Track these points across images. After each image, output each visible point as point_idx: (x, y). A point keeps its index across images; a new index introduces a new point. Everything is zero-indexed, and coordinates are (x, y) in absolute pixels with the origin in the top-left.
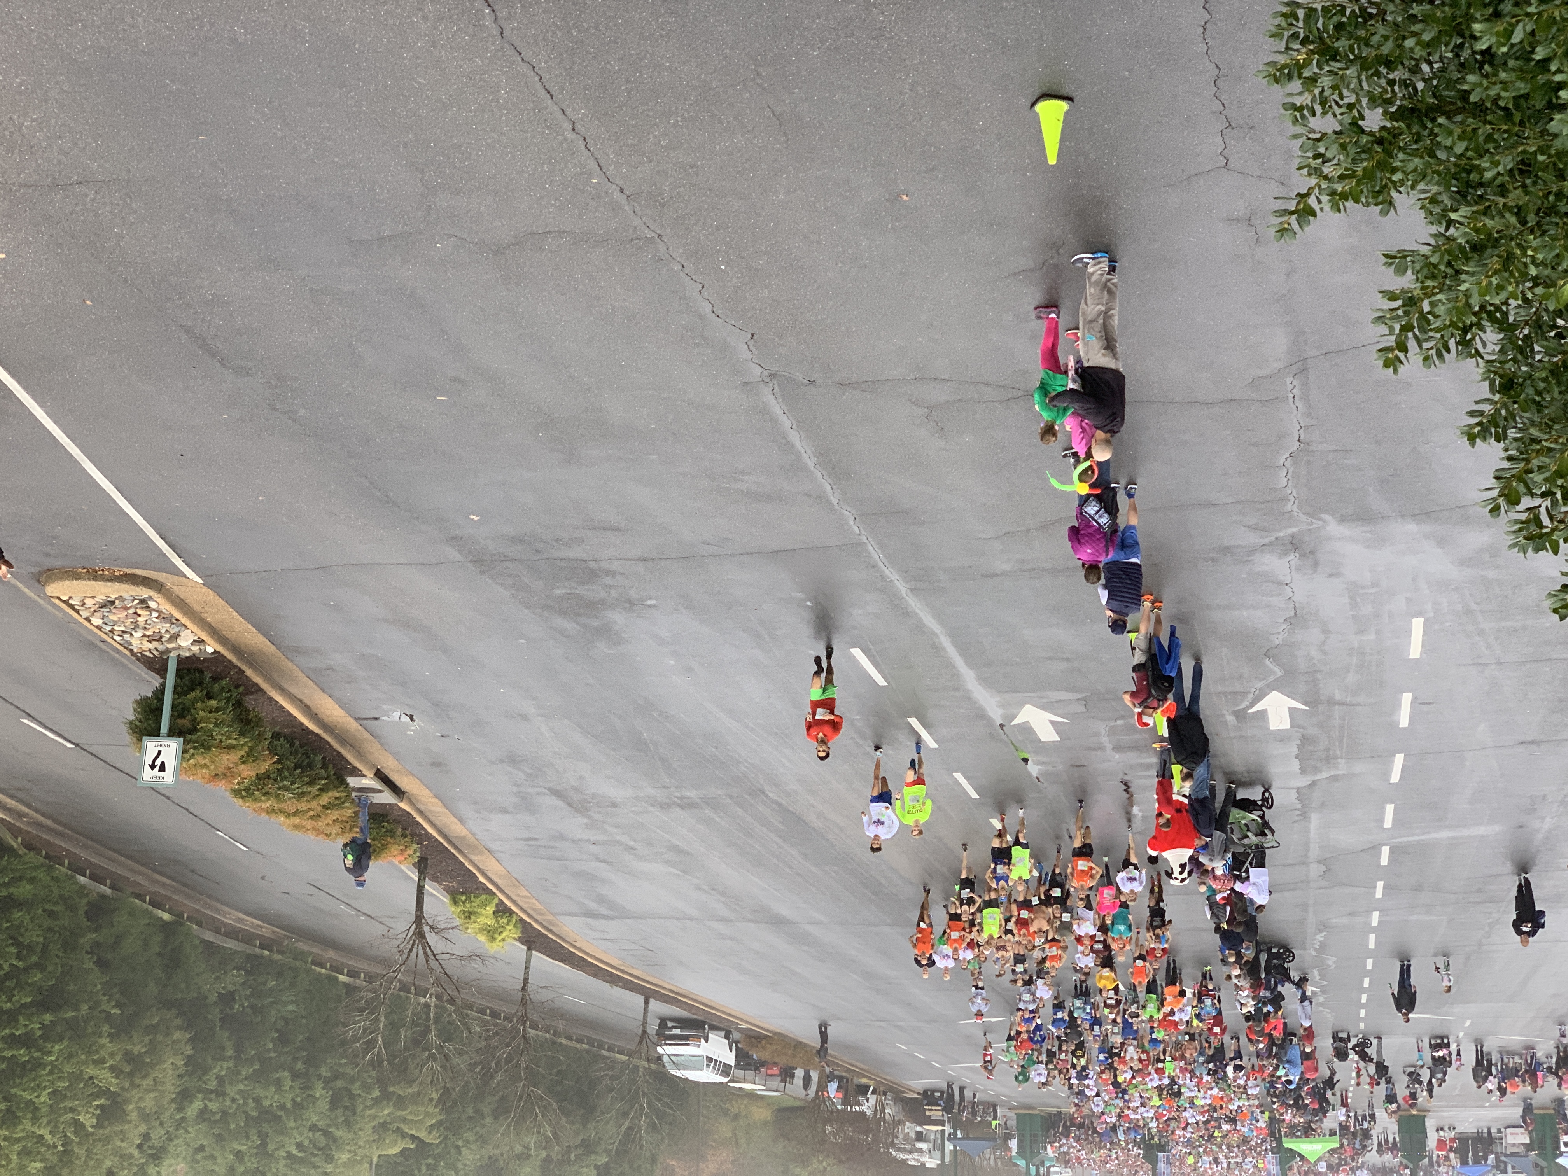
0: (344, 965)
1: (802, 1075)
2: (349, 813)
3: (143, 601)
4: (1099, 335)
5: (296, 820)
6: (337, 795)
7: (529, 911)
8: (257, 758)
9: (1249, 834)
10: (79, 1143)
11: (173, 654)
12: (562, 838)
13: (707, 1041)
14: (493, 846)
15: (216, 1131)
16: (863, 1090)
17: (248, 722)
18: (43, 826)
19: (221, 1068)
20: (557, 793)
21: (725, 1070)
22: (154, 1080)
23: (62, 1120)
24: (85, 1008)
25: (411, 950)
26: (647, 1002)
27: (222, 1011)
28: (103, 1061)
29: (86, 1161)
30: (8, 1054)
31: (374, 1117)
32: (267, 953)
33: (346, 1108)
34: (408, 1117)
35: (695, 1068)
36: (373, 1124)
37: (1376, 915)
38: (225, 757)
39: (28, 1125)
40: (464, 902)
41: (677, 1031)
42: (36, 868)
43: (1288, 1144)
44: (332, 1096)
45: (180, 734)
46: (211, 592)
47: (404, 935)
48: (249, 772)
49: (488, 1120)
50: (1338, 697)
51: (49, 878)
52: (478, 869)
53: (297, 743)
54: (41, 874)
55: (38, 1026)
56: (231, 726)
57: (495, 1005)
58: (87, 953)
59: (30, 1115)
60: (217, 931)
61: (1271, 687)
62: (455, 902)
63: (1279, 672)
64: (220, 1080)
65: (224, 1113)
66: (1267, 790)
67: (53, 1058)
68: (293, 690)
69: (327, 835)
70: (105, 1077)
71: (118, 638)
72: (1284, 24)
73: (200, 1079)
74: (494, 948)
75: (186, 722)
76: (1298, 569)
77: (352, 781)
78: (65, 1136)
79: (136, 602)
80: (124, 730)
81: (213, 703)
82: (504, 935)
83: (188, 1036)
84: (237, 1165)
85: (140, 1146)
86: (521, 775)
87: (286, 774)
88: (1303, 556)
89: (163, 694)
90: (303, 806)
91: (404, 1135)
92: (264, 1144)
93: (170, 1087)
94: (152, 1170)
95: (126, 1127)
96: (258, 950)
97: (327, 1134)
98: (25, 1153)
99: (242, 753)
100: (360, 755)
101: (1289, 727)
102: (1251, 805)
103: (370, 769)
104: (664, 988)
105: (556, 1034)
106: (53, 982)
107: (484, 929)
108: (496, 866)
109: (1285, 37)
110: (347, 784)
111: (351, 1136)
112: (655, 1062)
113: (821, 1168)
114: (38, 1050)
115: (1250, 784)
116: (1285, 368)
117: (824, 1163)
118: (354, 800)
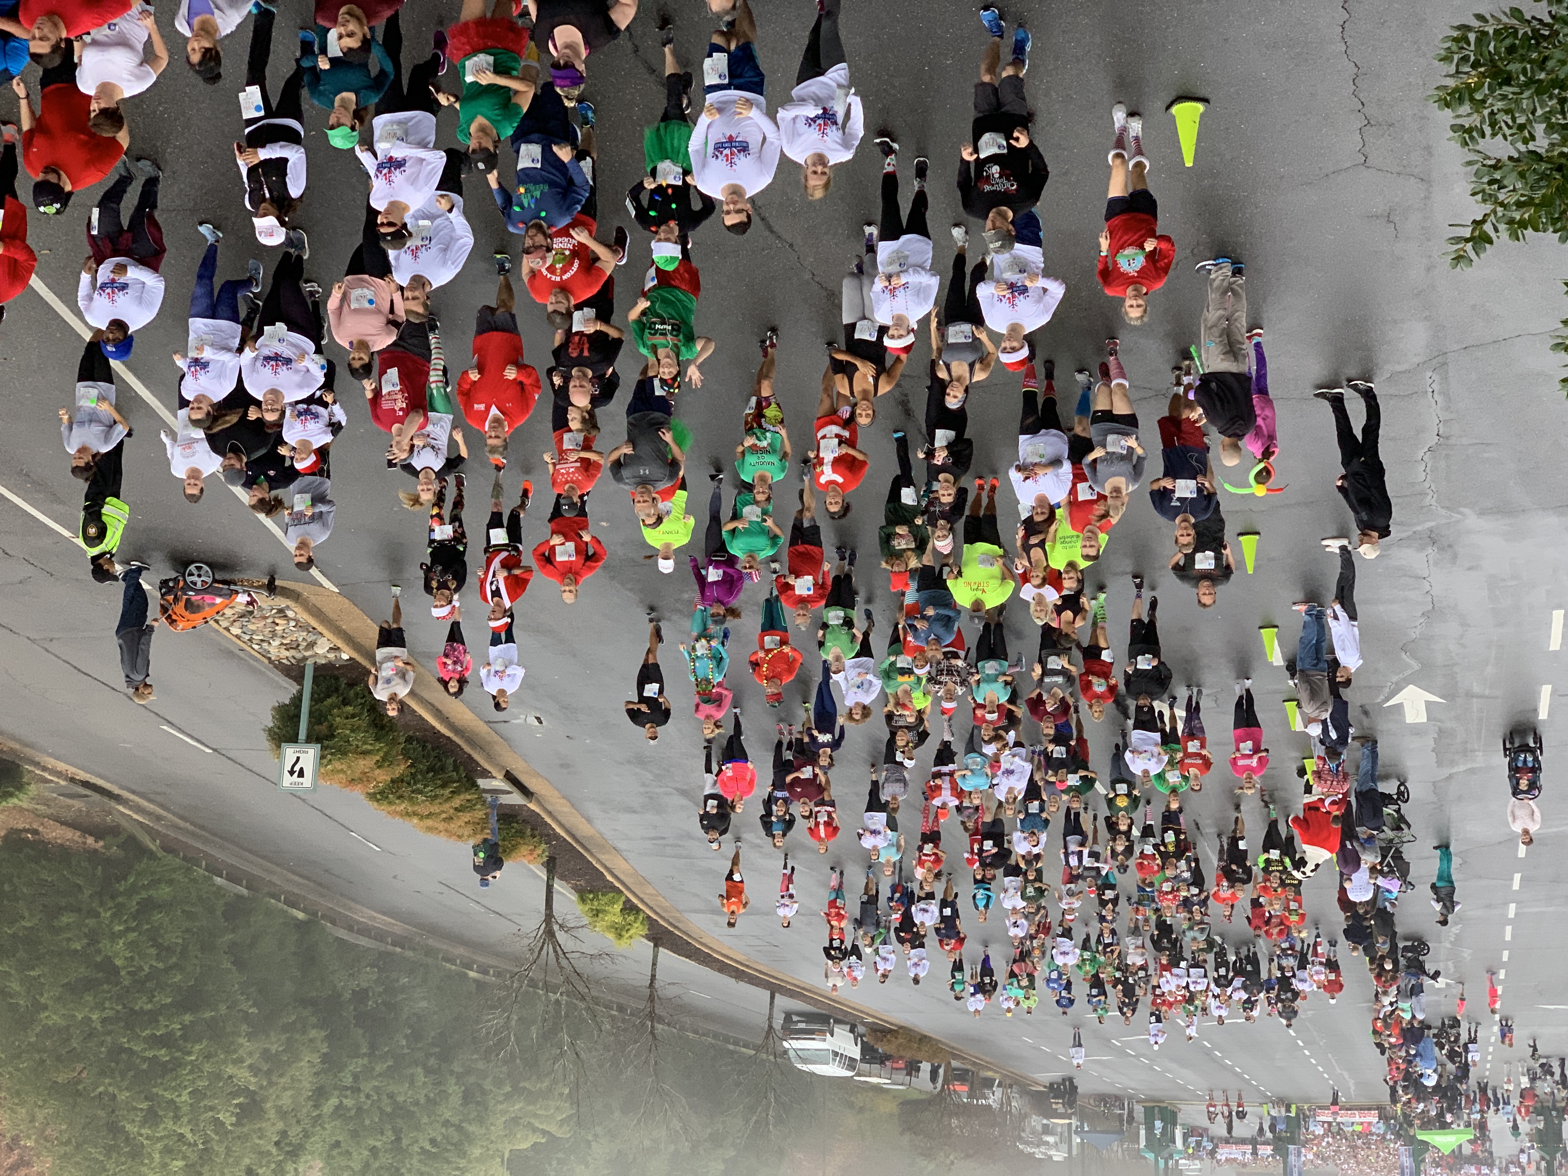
0: (474, 962)
1: (929, 1068)
2: (479, 814)
3: (281, 611)
4: (1218, 340)
5: (429, 822)
6: (469, 797)
7: (655, 908)
8: (391, 763)
9: (1385, 828)
10: (218, 1141)
11: (310, 662)
12: (688, 836)
13: (832, 1036)
14: (621, 845)
15: (351, 1127)
16: (988, 1083)
17: (382, 727)
18: (180, 828)
19: (356, 1065)
20: (684, 793)
21: (851, 1063)
22: (292, 1077)
23: (202, 1118)
24: (223, 1009)
25: (542, 948)
26: (772, 998)
27: (355, 1009)
28: (241, 1060)
29: (225, 1159)
30: (149, 1054)
31: (504, 1112)
32: (398, 950)
33: (478, 1103)
34: (539, 1112)
35: (821, 1062)
36: (504, 1119)
37: (1512, 907)
38: (362, 762)
39: (170, 1124)
40: (592, 900)
41: (802, 1026)
42: (174, 870)
43: (1422, 1136)
44: (464, 1092)
45: (318, 740)
46: (347, 601)
47: (535, 934)
48: (383, 776)
49: (617, 1114)
50: (1476, 689)
51: (187, 880)
52: (606, 867)
53: (429, 746)
54: (178, 876)
55: (178, 1027)
56: (367, 732)
57: (623, 1000)
58: (225, 953)
59: (171, 1114)
60: (350, 929)
61: (1407, 681)
62: (583, 900)
63: (1416, 666)
64: (356, 1077)
65: (359, 1109)
66: (1402, 784)
67: (193, 1058)
68: (423, 694)
69: (458, 836)
70: (243, 1076)
71: (256, 647)
72: (1455, 48)
73: (336, 1076)
74: (621, 946)
75: (323, 728)
76: (1436, 564)
77: (482, 783)
78: (206, 1134)
79: (274, 611)
80: (263, 737)
81: (349, 709)
82: (631, 932)
83: (323, 1034)
84: (372, 1160)
85: (277, 1144)
86: (649, 776)
87: (419, 777)
88: (1441, 549)
89: (301, 701)
90: (435, 809)
91: (535, 1130)
92: (398, 1140)
93: (307, 1084)
94: (290, 1167)
95: (264, 1125)
96: (390, 948)
97: (459, 1128)
98: (167, 1151)
99: (378, 758)
100: (490, 757)
101: (1425, 720)
102: (1387, 799)
103: (499, 771)
104: (788, 983)
105: (682, 1029)
106: (192, 983)
107: (612, 927)
108: (623, 865)
109: (1455, 61)
110: (478, 786)
111: (483, 1131)
112: (781, 1056)
113: (948, 1162)
114: (178, 1050)
115: (1386, 777)
116: (1424, 363)
117: (952, 1157)
118: (485, 801)
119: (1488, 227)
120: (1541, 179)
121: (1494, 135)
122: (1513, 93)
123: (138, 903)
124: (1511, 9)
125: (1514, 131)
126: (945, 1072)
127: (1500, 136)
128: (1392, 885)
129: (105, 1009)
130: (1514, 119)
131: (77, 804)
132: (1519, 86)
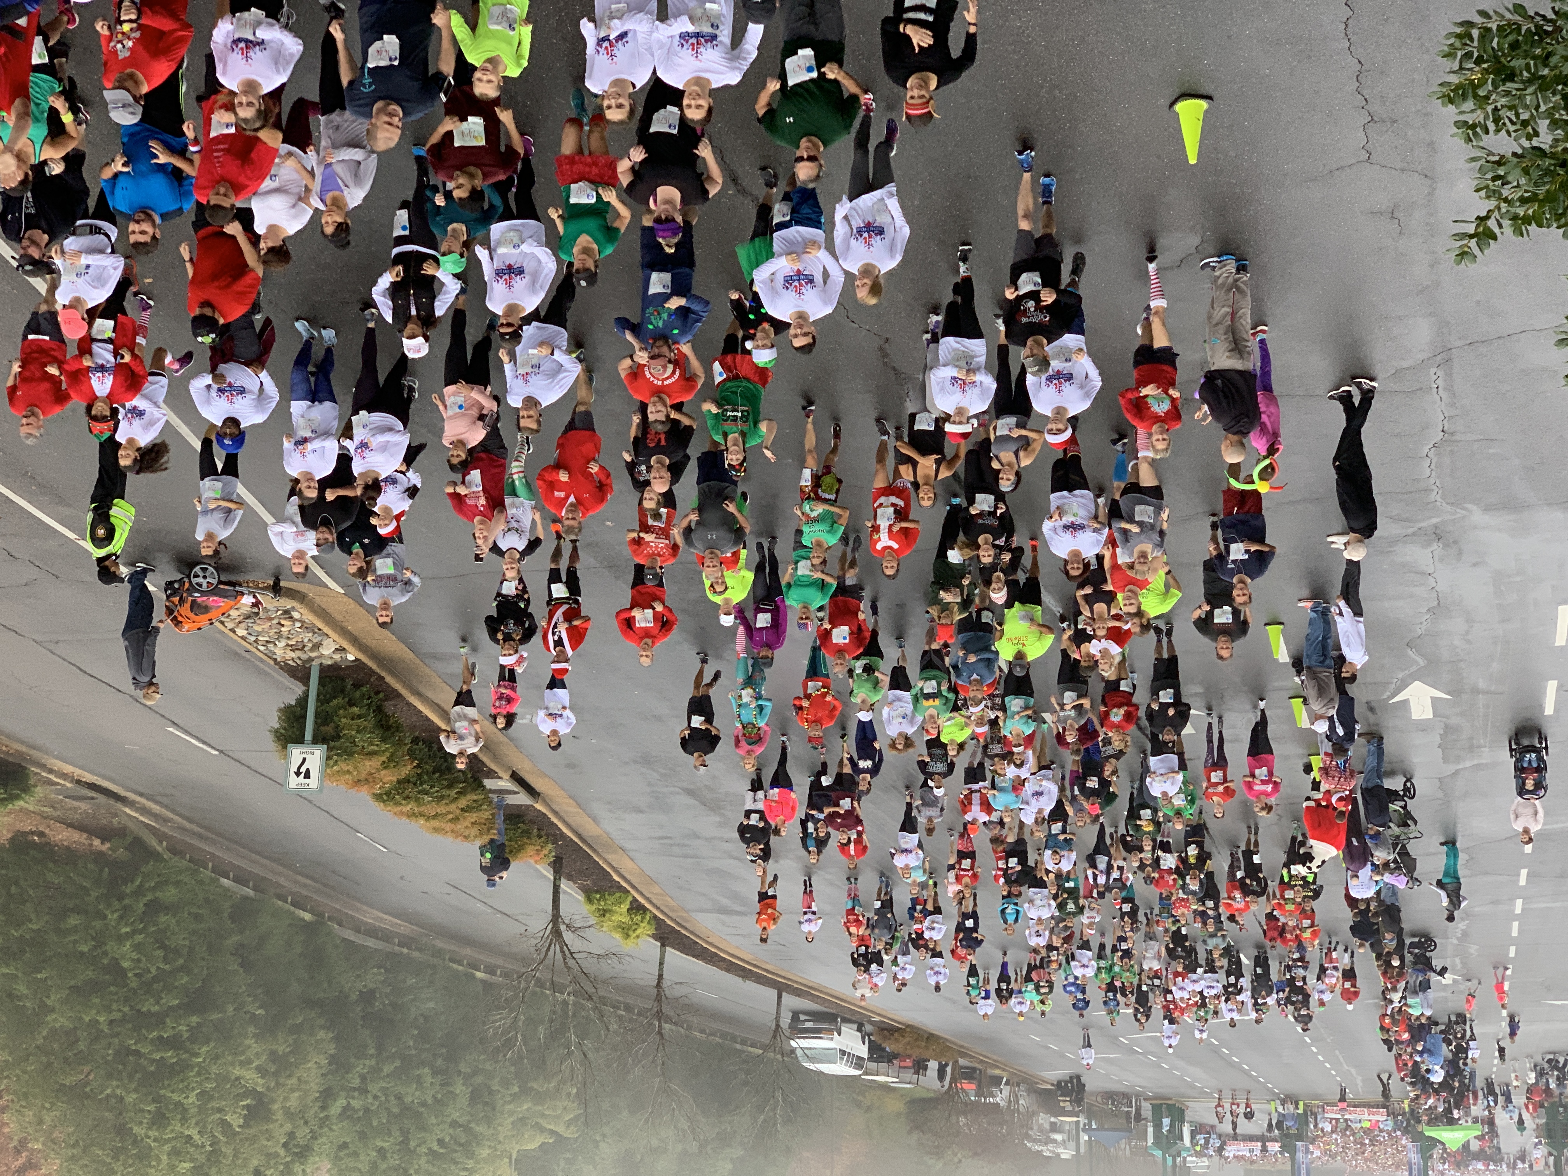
0: (481, 962)
1: (937, 1067)
2: (487, 815)
3: (286, 612)
4: (1223, 337)
5: (436, 823)
6: (475, 798)
7: (662, 908)
8: (397, 764)
9: (1391, 825)
10: (227, 1142)
11: (315, 663)
12: (697, 837)
13: (839, 1035)
14: (628, 845)
15: (358, 1128)
16: (996, 1081)
17: (389, 728)
18: (187, 831)
19: (363, 1066)
20: (689, 792)
21: (858, 1062)
22: (299, 1079)
23: (210, 1119)
24: (230, 1010)
25: (549, 949)
26: (780, 997)
27: (363, 1010)
28: (249, 1062)
29: (233, 1160)
30: (157, 1056)
31: (511, 1113)
32: (405, 950)
33: (486, 1103)
34: (547, 1112)
35: (829, 1062)
36: (511, 1119)
37: (1519, 903)
38: (368, 763)
39: (178, 1127)
40: (598, 900)
41: (809, 1025)
42: (181, 872)
43: (1430, 1132)
44: (472, 1092)
45: (324, 741)
46: (352, 601)
47: (541, 934)
48: (390, 777)
49: (625, 1114)
50: (1482, 685)
51: (193, 882)
52: (613, 867)
54: (184, 878)
55: (185, 1028)
56: (373, 733)
57: (630, 1000)
58: (232, 954)
59: (179, 1117)
60: (358, 931)
61: (1414, 677)
62: (590, 900)
63: (1422, 662)
64: (363, 1078)
65: (367, 1110)
66: (1408, 780)
67: (200, 1060)
68: (430, 694)
69: (465, 837)
70: (251, 1077)
71: (262, 648)
72: (1458, 44)
73: (343, 1077)
74: (628, 946)
75: (329, 729)
76: (1441, 560)
77: (488, 783)
78: (213, 1136)
79: (280, 612)
80: (269, 738)
81: (355, 710)
82: (638, 932)
83: (331, 1035)
84: (379, 1161)
85: (285, 1145)
86: (655, 775)
87: (425, 777)
88: (1447, 545)
89: (307, 701)
90: (442, 809)
91: (542, 1130)
92: (405, 1142)
93: (315, 1086)
94: (297, 1168)
95: (272, 1126)
96: (397, 948)
97: (467, 1129)
98: (175, 1153)
99: (384, 758)
100: (498, 759)
101: (1431, 716)
102: (1393, 795)
103: (506, 771)
104: (797, 982)
105: (689, 1028)
106: (200, 984)
107: (619, 927)
108: (630, 864)
109: (1459, 57)
110: (484, 787)
111: (491, 1131)
112: (788, 1056)
113: (956, 1160)
114: (186, 1052)
115: (1391, 773)
116: (1428, 359)
117: (959, 1155)
118: (491, 802)
119: (1492, 223)
120: (1545, 175)
121: (1498, 131)
122: (1517, 90)
123: (145, 905)
124: (1515, 5)
125: (1518, 127)
126: (953, 1070)
127: (1503, 132)
128: (1400, 882)
129: (112, 1011)
130: (1517, 115)
131: (83, 806)
132: (1522, 82)
